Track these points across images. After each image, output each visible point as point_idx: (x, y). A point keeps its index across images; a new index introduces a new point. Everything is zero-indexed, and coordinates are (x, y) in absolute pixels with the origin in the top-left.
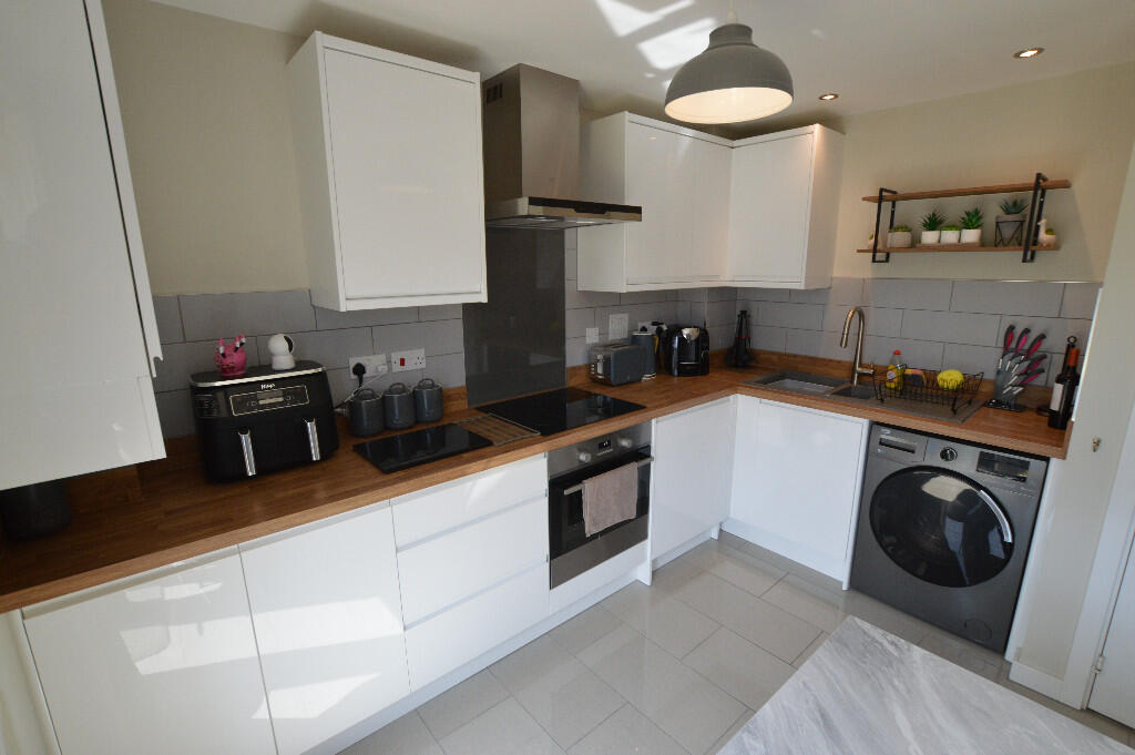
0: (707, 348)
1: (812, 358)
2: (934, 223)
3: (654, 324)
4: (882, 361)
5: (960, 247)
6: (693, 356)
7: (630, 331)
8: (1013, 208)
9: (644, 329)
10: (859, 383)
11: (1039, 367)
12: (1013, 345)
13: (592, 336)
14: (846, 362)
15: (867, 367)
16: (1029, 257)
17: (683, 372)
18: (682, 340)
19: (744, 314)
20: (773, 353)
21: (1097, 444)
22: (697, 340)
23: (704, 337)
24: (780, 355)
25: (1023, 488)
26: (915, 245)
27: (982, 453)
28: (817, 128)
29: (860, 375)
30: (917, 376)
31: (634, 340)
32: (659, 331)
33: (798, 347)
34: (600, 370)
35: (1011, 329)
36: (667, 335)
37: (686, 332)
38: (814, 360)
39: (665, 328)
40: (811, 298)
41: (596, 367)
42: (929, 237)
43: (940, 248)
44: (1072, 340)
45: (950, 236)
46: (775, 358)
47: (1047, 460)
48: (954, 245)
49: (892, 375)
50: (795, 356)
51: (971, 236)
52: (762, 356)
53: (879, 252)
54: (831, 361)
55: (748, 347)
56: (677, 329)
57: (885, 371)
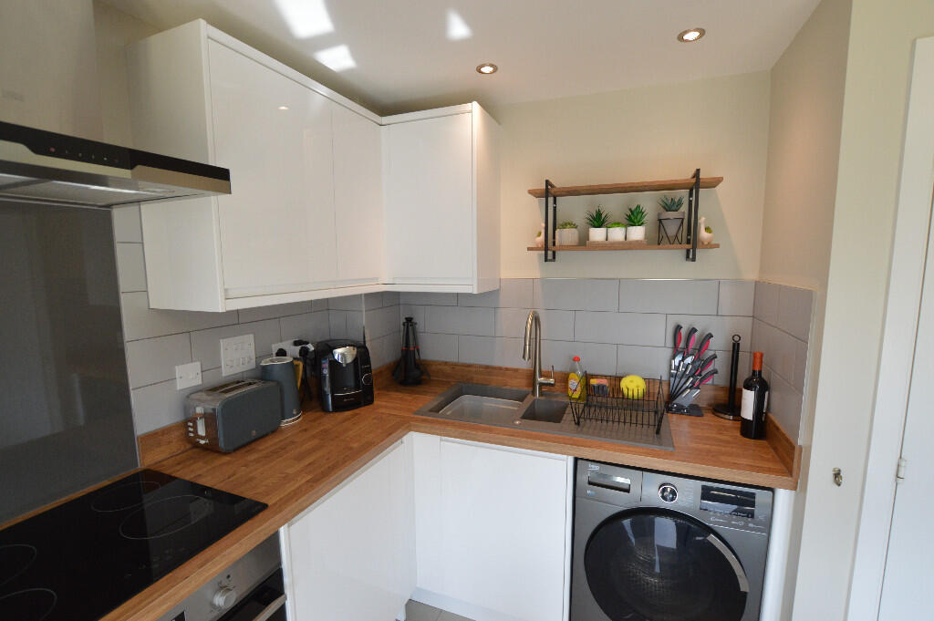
0: (369, 370)
1: (487, 367)
2: (598, 220)
3: (296, 343)
4: (560, 367)
5: (627, 246)
6: (351, 383)
7: (259, 358)
8: (671, 206)
9: (282, 353)
10: (541, 394)
11: (710, 368)
12: (682, 345)
13: (189, 376)
14: (523, 370)
15: (547, 376)
16: (690, 256)
17: (340, 406)
18: (334, 364)
19: (409, 321)
20: (446, 363)
21: (837, 475)
22: (355, 361)
23: (363, 355)
24: (454, 365)
25: (751, 525)
26: (583, 242)
27: (704, 488)
28: (475, 107)
29: (542, 385)
30: (603, 386)
31: (263, 374)
32: (304, 352)
33: (472, 354)
34: (201, 431)
35: (678, 328)
36: (315, 356)
37: (338, 352)
38: (489, 369)
39: (311, 347)
40: (485, 301)
41: (195, 427)
42: (597, 234)
43: (608, 246)
44: (737, 338)
45: (617, 234)
46: (448, 369)
47: (772, 490)
48: (620, 243)
49: (574, 383)
50: (469, 366)
51: (637, 233)
52: (434, 367)
53: (549, 250)
54: (507, 369)
55: (417, 357)
56: (326, 348)
57: (564, 378)
